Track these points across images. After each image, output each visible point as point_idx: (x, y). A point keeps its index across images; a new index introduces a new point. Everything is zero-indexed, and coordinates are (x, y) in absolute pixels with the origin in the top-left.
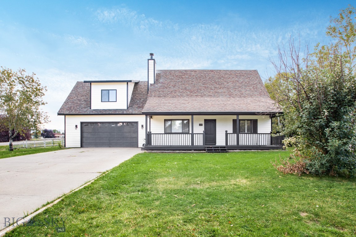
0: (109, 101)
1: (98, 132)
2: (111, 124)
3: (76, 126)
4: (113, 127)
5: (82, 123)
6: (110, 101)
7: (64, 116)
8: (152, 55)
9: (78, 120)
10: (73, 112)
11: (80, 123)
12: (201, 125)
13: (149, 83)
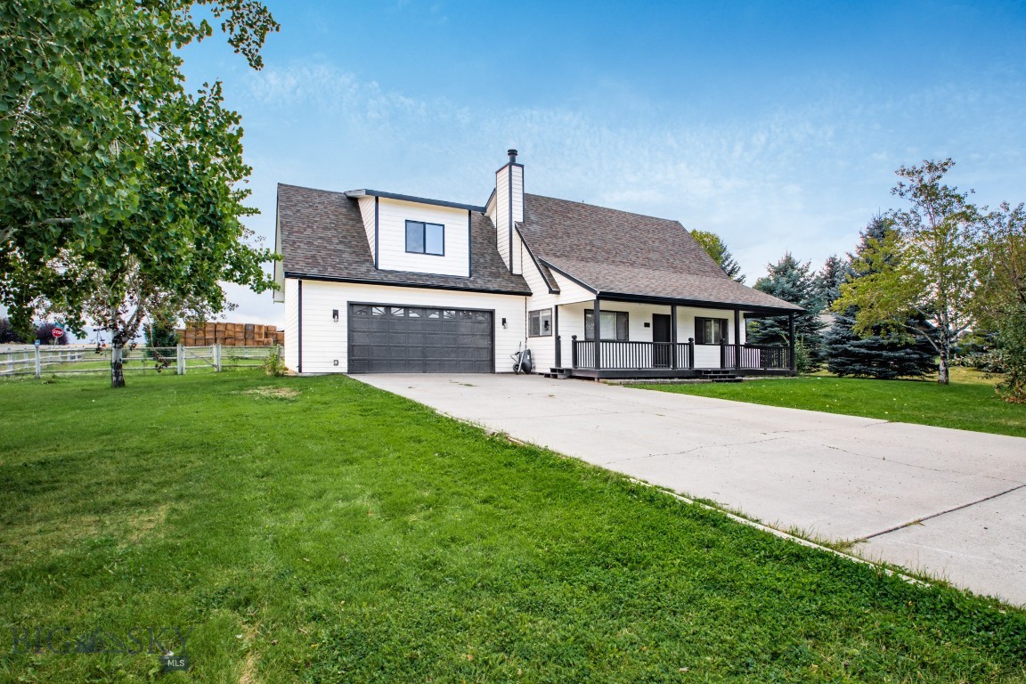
0: (424, 253)
1: (396, 333)
2: (428, 312)
3: (335, 313)
4: (434, 320)
5: (351, 305)
6: (427, 252)
7: (296, 281)
8: (513, 153)
9: (341, 295)
10: (329, 272)
11: (346, 304)
12: (647, 325)
13: (513, 220)
